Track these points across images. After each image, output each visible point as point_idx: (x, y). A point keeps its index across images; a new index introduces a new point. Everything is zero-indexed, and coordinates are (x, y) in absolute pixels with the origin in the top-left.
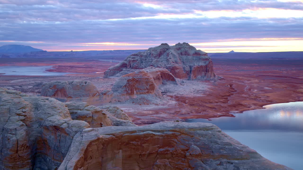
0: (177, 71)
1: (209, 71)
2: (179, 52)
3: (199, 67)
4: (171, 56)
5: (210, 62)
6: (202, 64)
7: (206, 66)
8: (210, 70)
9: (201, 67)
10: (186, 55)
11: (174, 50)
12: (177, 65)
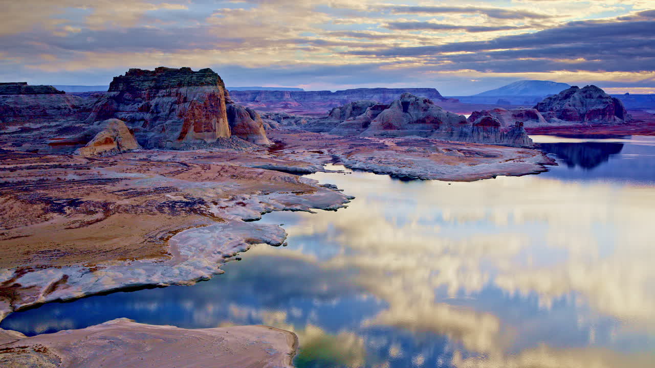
0: (568, 113)
1: (606, 115)
2: (584, 95)
3: (595, 110)
4: (572, 99)
5: (608, 106)
6: (601, 107)
7: (604, 110)
8: (608, 114)
9: (599, 110)
10: (590, 98)
11: (580, 93)
12: (572, 108)
